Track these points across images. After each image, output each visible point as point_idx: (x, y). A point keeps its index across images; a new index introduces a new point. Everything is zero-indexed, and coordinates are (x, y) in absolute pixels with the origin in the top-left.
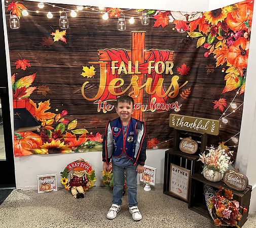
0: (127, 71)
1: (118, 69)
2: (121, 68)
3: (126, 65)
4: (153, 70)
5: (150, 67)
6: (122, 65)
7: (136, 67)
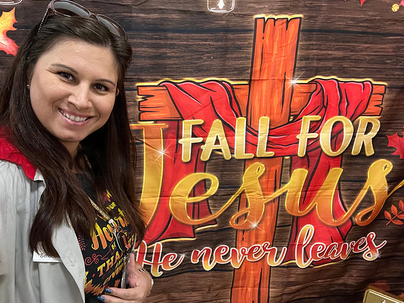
0: (232, 149)
1: (203, 143)
2: (211, 140)
3: (229, 130)
4: (313, 145)
5: (304, 136)
6: (217, 130)
7: (260, 137)
